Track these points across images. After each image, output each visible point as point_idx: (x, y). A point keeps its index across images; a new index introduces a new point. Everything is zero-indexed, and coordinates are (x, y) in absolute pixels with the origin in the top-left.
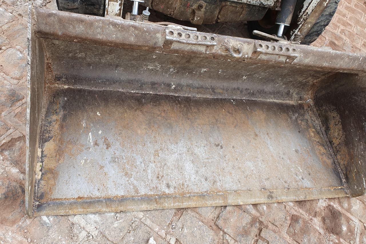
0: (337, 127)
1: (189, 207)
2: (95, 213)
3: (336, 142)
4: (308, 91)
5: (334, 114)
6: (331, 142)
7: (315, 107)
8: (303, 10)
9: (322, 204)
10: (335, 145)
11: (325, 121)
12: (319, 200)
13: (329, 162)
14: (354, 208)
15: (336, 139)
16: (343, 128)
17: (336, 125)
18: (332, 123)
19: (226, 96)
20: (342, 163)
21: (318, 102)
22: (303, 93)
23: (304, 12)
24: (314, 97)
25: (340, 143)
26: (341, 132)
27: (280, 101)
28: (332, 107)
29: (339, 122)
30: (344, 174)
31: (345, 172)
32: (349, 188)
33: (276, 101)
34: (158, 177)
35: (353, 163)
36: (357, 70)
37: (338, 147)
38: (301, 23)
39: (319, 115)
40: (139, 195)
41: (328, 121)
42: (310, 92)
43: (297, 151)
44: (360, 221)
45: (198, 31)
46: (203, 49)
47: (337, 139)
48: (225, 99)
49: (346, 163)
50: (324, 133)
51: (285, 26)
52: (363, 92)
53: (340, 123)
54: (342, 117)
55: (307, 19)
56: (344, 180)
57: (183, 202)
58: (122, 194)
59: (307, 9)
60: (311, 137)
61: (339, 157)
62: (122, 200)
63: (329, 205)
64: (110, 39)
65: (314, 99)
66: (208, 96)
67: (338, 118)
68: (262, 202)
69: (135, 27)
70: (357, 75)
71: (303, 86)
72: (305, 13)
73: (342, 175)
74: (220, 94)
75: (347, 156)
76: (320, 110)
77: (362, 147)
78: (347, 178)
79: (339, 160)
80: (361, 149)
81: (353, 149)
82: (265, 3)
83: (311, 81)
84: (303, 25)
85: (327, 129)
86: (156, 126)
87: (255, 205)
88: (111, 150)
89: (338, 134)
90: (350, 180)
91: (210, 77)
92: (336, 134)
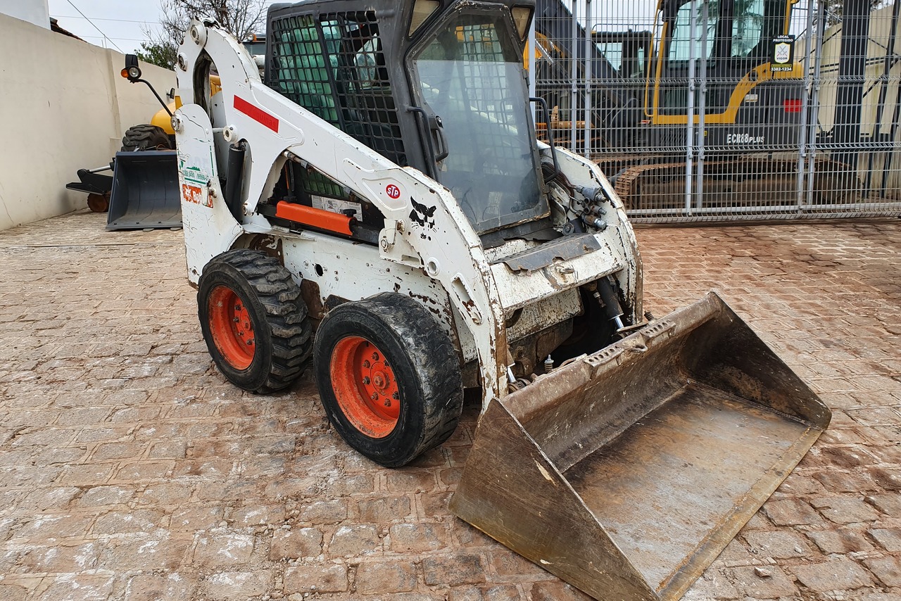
0: (743, 379)
1: (741, 527)
2: (688, 590)
3: (757, 394)
4: (677, 372)
5: (728, 370)
6: (752, 400)
7: (701, 382)
8: (625, 293)
9: (816, 452)
10: (759, 397)
11: (726, 386)
12: (809, 451)
13: (773, 416)
14: (838, 437)
15: (753, 392)
16: (750, 375)
17: (740, 379)
18: (734, 381)
19: (628, 424)
20: (783, 408)
21: (699, 374)
22: (676, 377)
23: (628, 294)
24: (689, 373)
25: (762, 392)
26: (752, 381)
27: (671, 397)
28: (719, 366)
29: (740, 373)
30: (795, 416)
31: (795, 414)
32: (814, 423)
33: (667, 399)
34: (687, 523)
35: (792, 397)
36: (708, 316)
37: (764, 398)
38: (633, 305)
39: (713, 386)
40: (696, 546)
41: (728, 382)
42: (680, 372)
43: (741, 426)
44: (857, 443)
45: (588, 355)
46: (614, 363)
47: (754, 390)
48: (631, 426)
49: (786, 404)
50: (737, 397)
51: (620, 317)
52: (734, 328)
53: (742, 373)
54: (738, 368)
55: (636, 298)
56: (803, 421)
57: (732, 527)
58: (684, 556)
59: (629, 290)
60: (732, 407)
61: (774, 405)
62: (692, 560)
63: (822, 449)
64: (556, 397)
65: (692, 376)
66: (617, 434)
67: (735, 370)
68: (779, 482)
69: (564, 373)
70: (714, 319)
71: (670, 371)
72: (630, 294)
73: (796, 419)
74: (623, 424)
75: (780, 396)
76: (710, 380)
77: (784, 375)
78: (803, 417)
79: (779, 408)
80: (785, 377)
81: (779, 384)
82: (573, 313)
83: (674, 358)
84: (636, 305)
85: (736, 391)
86: (621, 488)
87: (778, 490)
88: (620, 531)
89: (752, 385)
90: (808, 415)
91: (599, 413)
92: (749, 387)
